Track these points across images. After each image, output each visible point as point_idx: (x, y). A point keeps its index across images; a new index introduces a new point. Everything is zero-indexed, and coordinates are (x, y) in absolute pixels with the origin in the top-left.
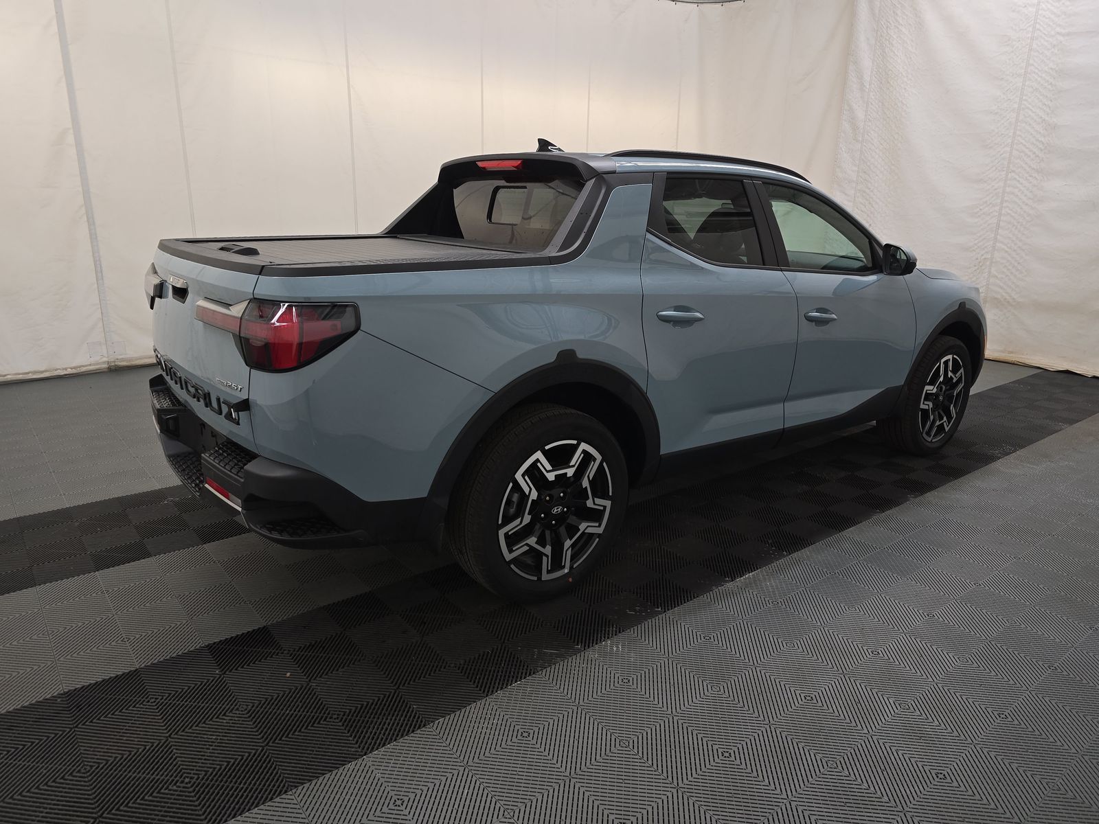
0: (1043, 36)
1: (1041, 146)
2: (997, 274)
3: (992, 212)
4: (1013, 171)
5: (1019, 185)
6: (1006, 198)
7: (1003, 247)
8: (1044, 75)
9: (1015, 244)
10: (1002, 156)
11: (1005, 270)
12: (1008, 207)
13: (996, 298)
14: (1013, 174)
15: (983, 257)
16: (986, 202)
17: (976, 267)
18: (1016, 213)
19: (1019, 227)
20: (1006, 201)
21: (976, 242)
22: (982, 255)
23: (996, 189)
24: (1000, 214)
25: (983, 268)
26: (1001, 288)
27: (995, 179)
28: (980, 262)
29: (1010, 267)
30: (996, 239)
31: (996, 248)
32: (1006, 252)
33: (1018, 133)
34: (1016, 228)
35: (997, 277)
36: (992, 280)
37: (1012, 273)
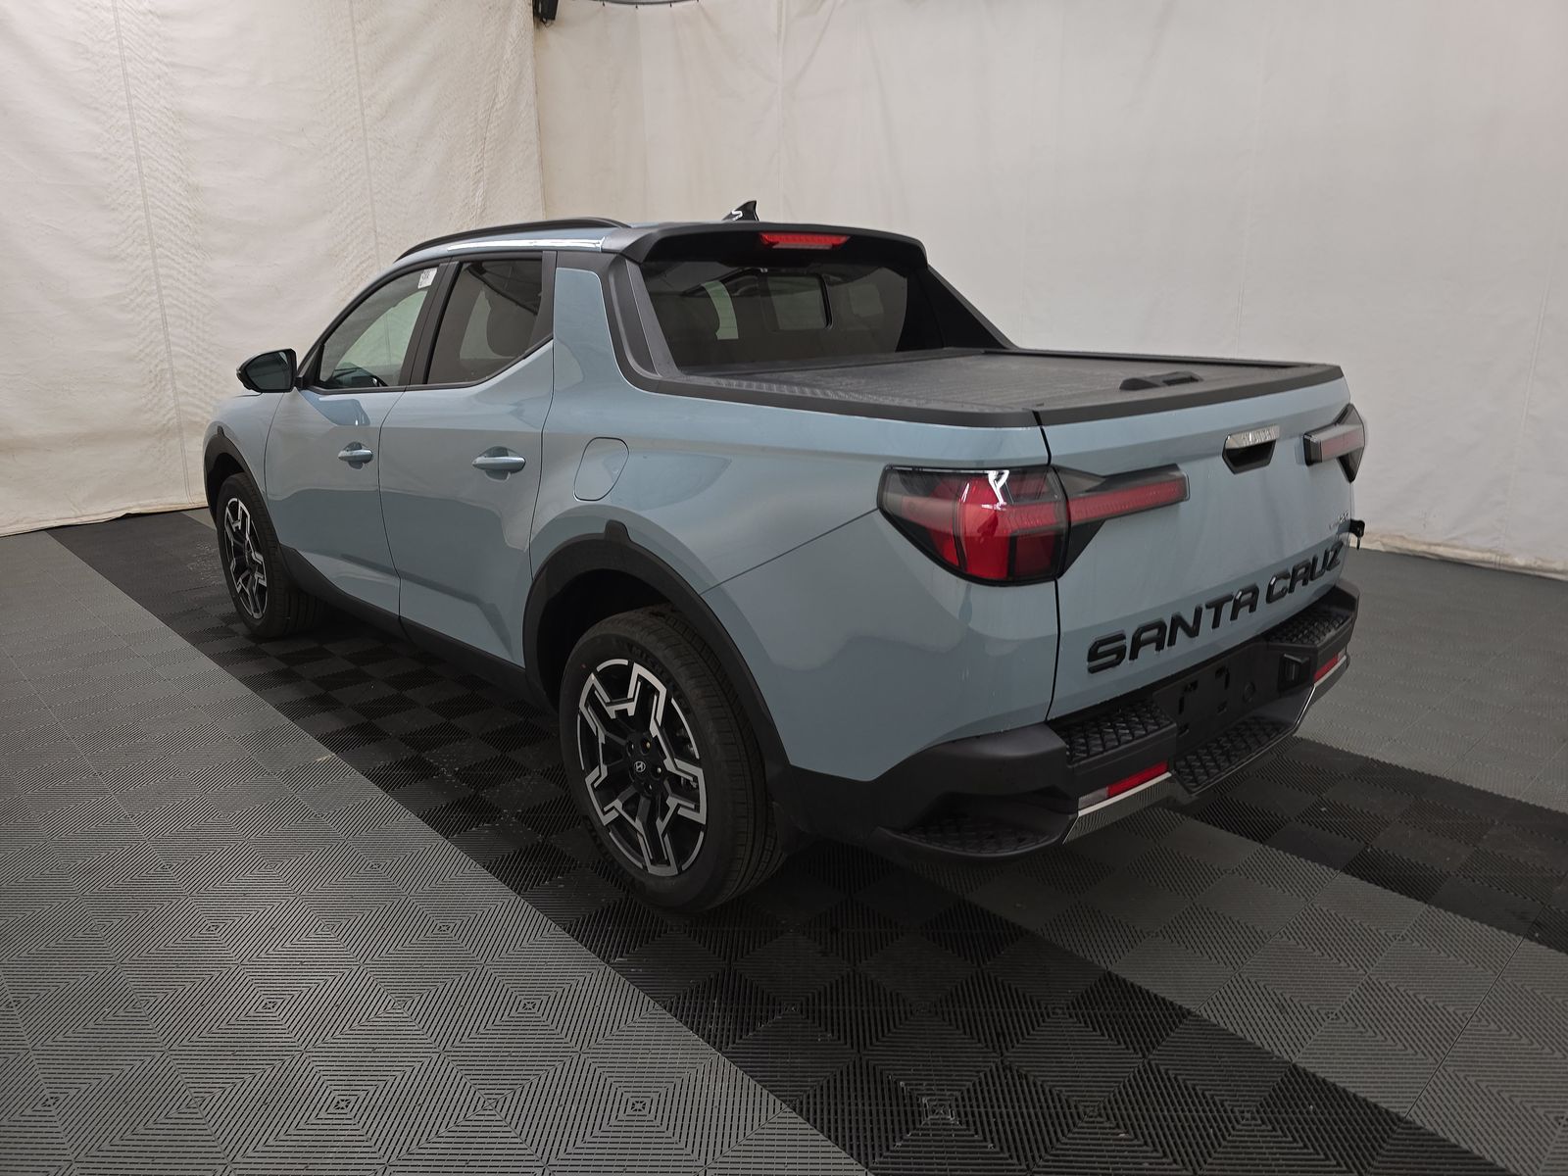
0: (137, 58)
1: (188, 213)
2: (186, 389)
3: (149, 304)
4: (161, 246)
5: (175, 265)
6: (163, 284)
7: (183, 350)
8: (157, 115)
9: (198, 346)
10: (137, 223)
11: (196, 382)
12: (170, 295)
13: (196, 423)
14: (160, 249)
15: (158, 369)
16: (136, 289)
17: (153, 384)
18: (185, 304)
19: (195, 322)
20: (165, 287)
21: (141, 347)
22: (157, 366)
23: (144, 271)
24: (162, 307)
25: (163, 383)
26: (198, 407)
27: (137, 256)
28: (157, 376)
29: (202, 378)
30: (169, 340)
31: (173, 353)
32: (189, 357)
33: (148, 191)
34: (192, 324)
35: (187, 393)
36: (182, 399)
37: (206, 385)
